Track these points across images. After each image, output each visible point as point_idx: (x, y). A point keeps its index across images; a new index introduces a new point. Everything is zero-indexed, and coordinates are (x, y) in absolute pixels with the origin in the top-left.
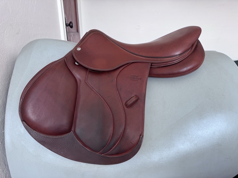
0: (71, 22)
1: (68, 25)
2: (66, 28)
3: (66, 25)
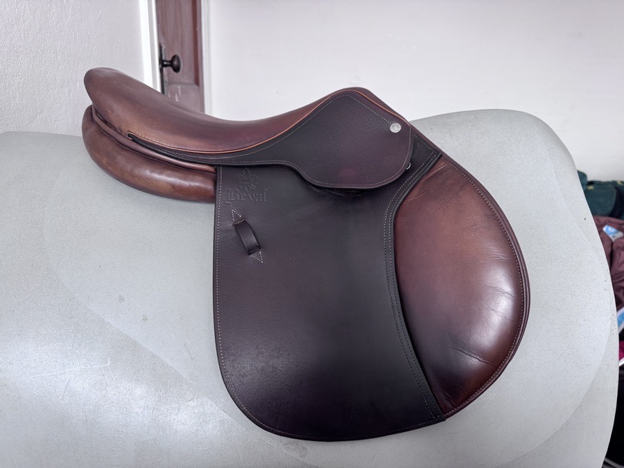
1: (168, 63)
2: (161, 71)
3: (163, 63)
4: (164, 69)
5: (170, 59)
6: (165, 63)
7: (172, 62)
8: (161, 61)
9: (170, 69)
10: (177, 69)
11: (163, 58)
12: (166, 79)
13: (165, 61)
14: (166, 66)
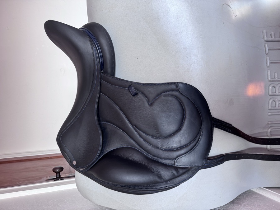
1: (58, 174)
2: (62, 179)
3: (58, 178)
4: (61, 177)
5: (56, 173)
6: (58, 176)
7: (57, 173)
8: (57, 179)
9: (61, 173)
10: (62, 169)
11: (55, 177)
12: (67, 175)
13: (57, 176)
14: (60, 176)
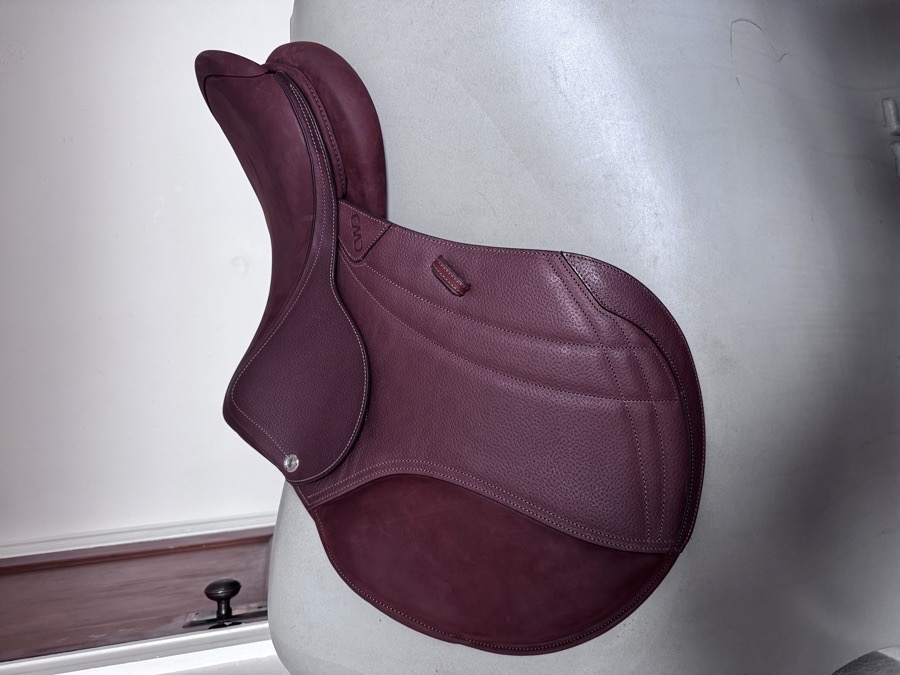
0: (210, 592)
1: (223, 606)
2: (236, 621)
3: (224, 619)
5: (215, 603)
6: (223, 612)
8: (219, 622)
10: (234, 587)
13: (219, 612)
